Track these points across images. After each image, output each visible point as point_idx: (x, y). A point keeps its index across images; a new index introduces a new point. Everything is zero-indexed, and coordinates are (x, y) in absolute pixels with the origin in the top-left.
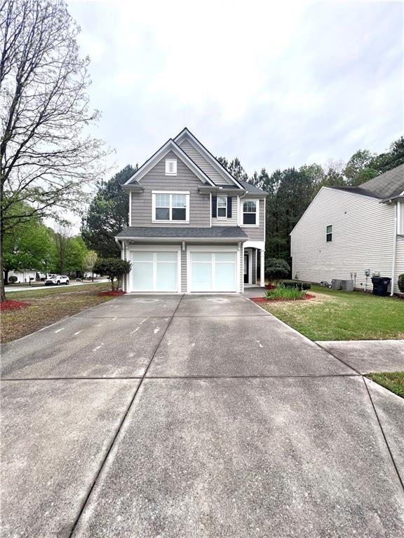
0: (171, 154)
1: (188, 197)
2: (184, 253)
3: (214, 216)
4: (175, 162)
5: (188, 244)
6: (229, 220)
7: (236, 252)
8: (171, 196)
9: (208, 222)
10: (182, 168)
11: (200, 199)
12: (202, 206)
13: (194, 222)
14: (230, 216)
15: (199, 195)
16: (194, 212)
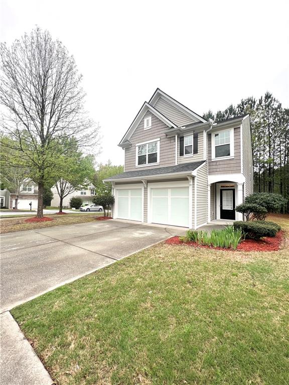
0: (149, 113)
1: (159, 142)
2: (146, 189)
3: (181, 154)
4: (150, 118)
5: (149, 182)
6: (196, 155)
7: (188, 187)
8: (147, 145)
9: (173, 161)
10: (155, 121)
11: (168, 142)
12: (169, 147)
13: (163, 163)
14: (196, 151)
15: (167, 139)
16: (163, 154)
